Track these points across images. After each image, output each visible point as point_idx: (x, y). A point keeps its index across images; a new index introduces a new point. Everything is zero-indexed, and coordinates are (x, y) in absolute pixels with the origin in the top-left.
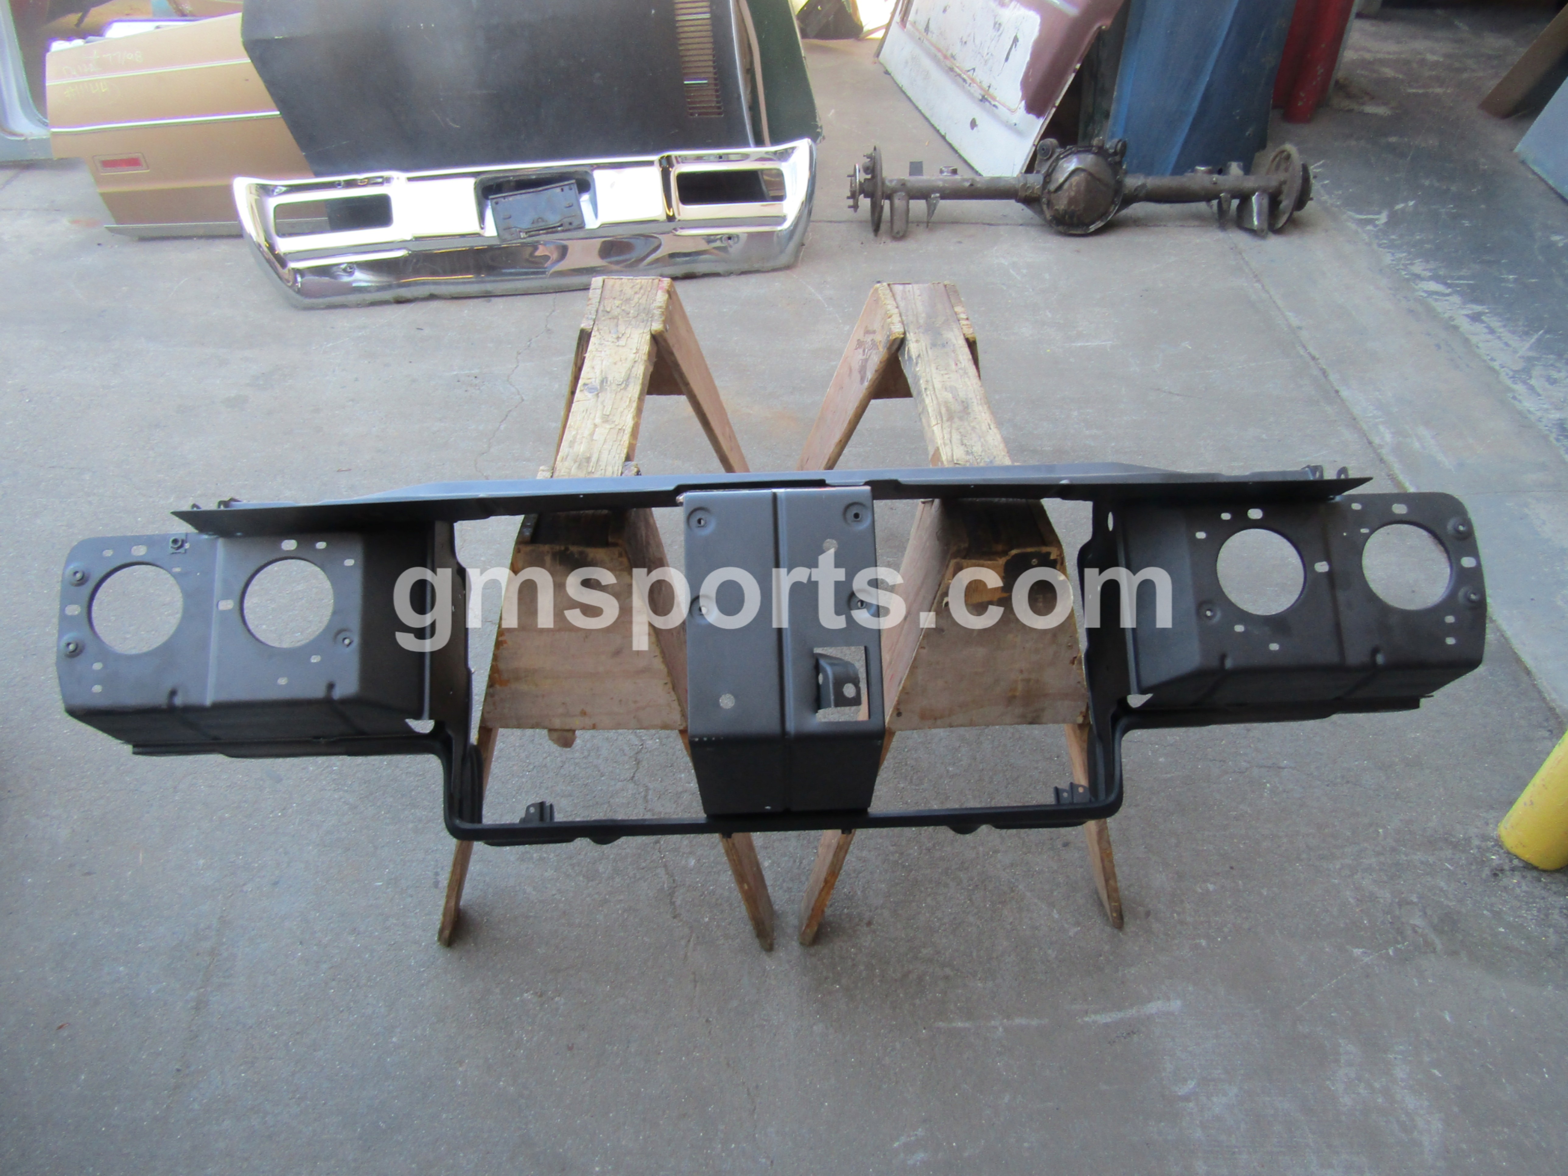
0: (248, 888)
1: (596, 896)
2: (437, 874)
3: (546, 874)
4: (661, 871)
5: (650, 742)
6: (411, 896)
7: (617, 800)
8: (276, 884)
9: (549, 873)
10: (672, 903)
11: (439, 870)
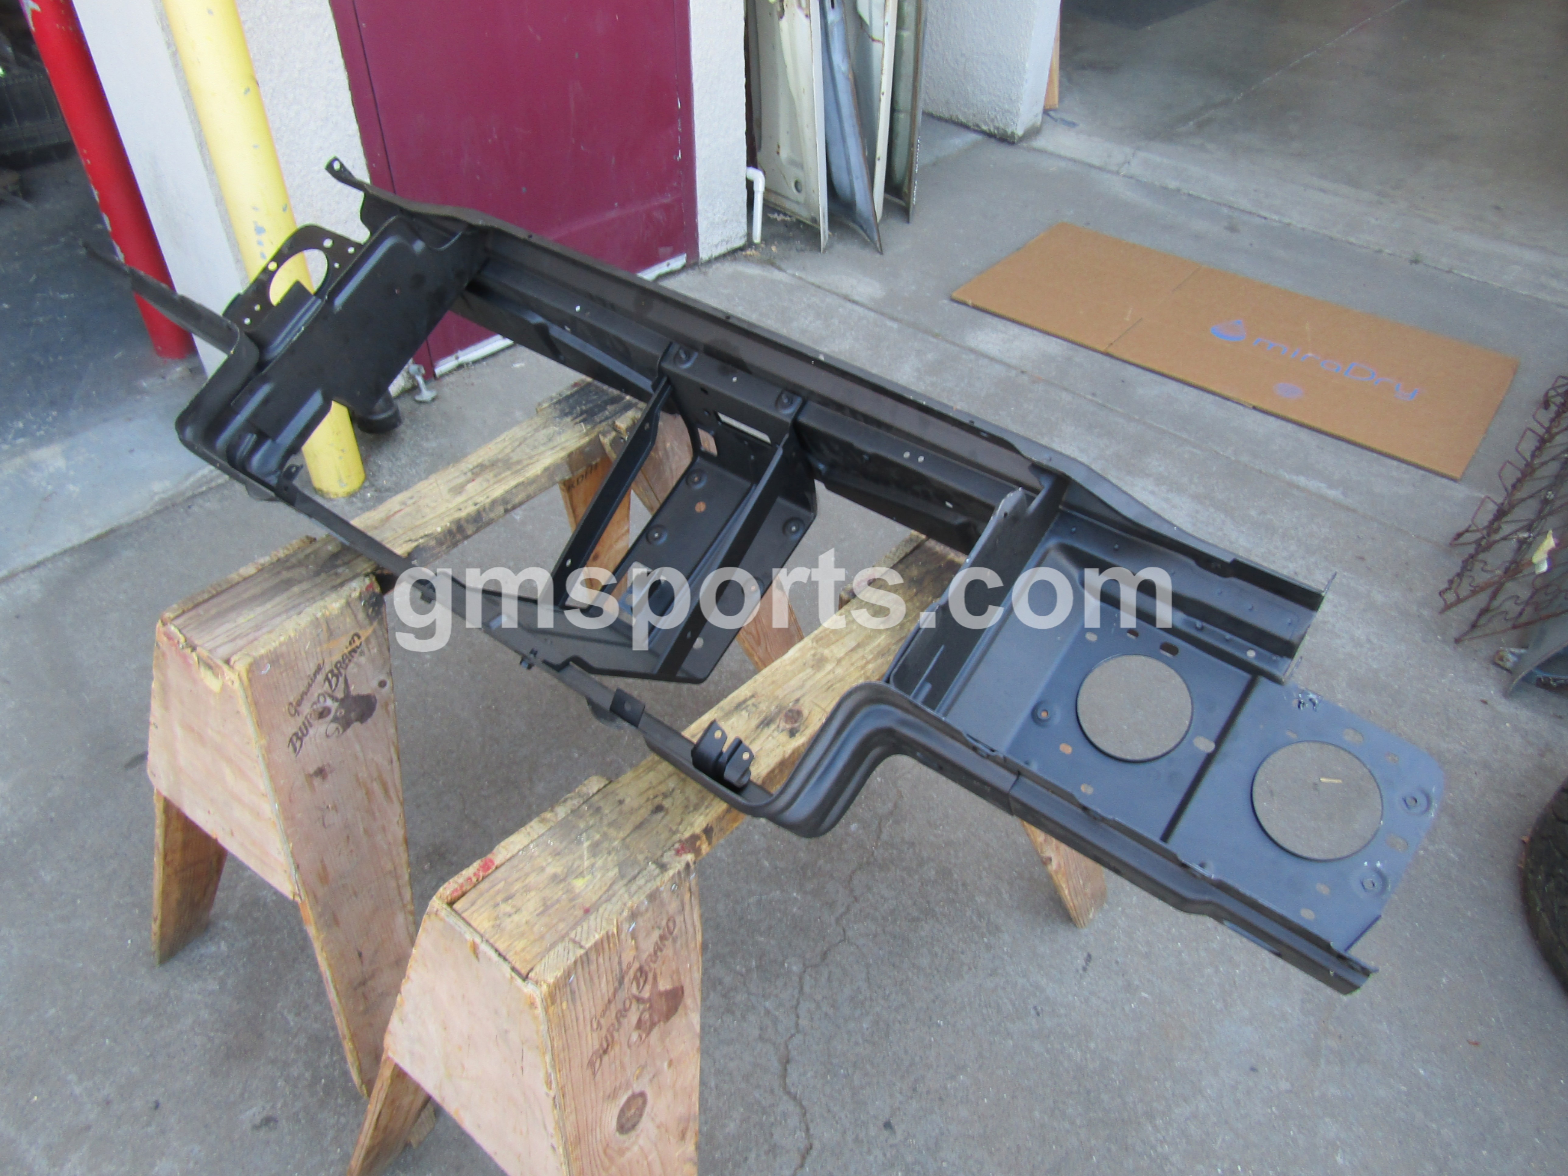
0: (1284, 1085)
1: (952, 852)
2: (1085, 969)
3: (983, 900)
4: (884, 836)
5: (795, 968)
6: (1117, 962)
7: (873, 928)
8: (1253, 1069)
9: (980, 899)
10: (896, 806)
11: (1081, 972)
